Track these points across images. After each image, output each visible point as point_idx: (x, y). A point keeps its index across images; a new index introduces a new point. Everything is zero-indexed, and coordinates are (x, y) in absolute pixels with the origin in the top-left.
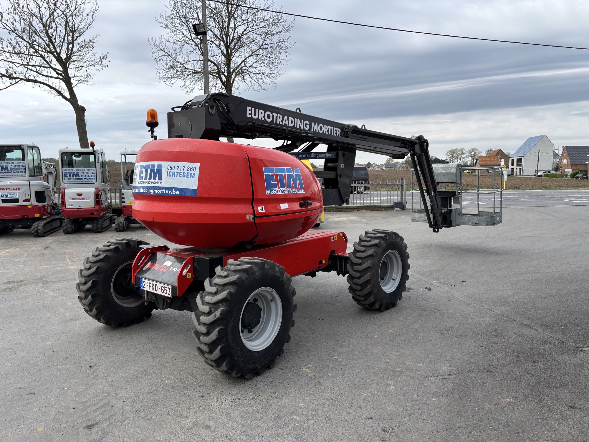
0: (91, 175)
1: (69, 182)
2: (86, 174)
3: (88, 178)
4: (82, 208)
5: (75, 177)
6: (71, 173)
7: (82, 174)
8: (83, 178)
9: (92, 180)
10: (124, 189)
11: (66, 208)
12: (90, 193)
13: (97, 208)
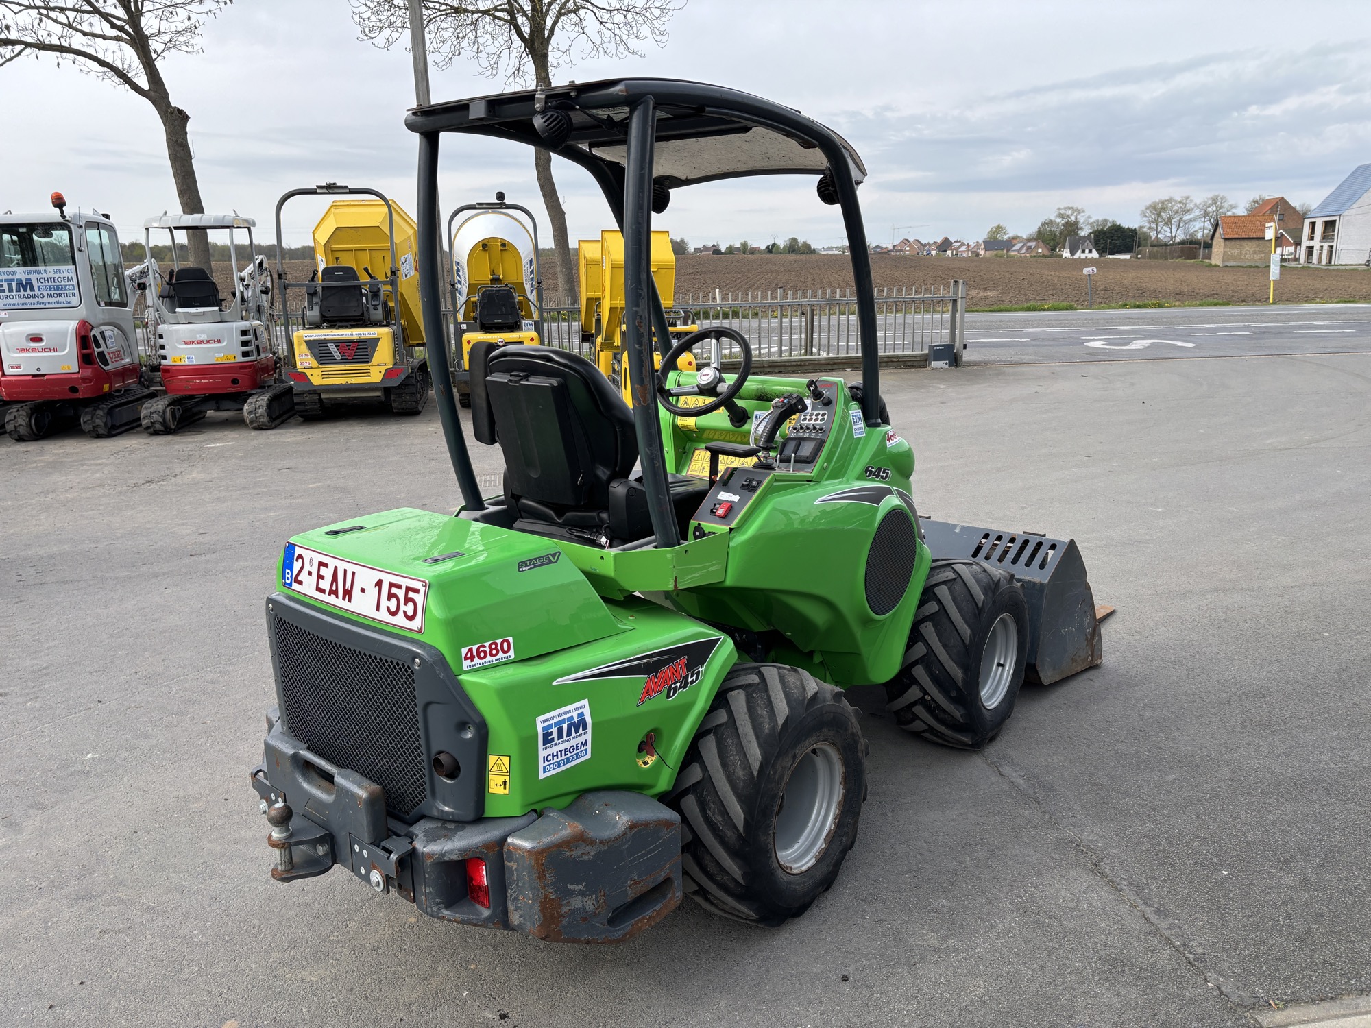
0: (66, 286)
1: (9, 305)
2: (50, 284)
3: (58, 292)
4: (44, 375)
5: (22, 293)
6: (13, 280)
7: (40, 284)
8: (45, 293)
9: (68, 299)
10: (164, 322)
11: (4, 375)
12: (63, 334)
13: (89, 372)
